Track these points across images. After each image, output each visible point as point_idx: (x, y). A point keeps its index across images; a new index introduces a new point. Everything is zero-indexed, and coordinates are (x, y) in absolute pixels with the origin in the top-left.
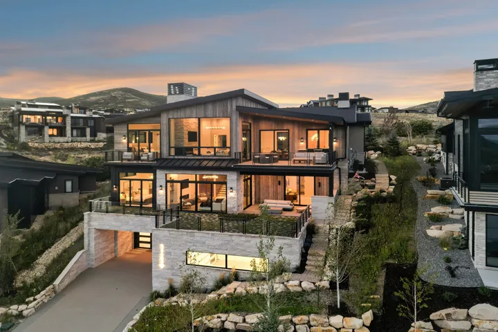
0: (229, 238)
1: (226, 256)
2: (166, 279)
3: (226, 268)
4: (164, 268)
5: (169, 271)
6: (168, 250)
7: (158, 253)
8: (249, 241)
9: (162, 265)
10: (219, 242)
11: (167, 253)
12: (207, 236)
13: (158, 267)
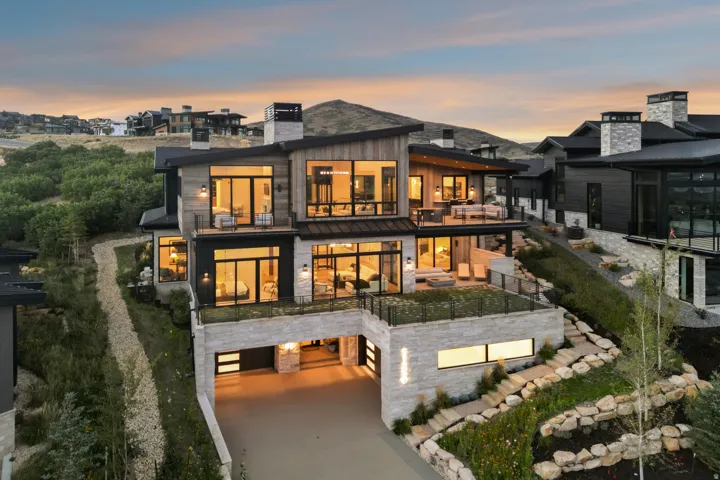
0: (491, 323)
1: (487, 346)
2: (411, 397)
3: (487, 361)
4: (407, 384)
5: (415, 385)
6: (414, 355)
7: (399, 363)
8: (513, 322)
9: (404, 379)
10: (480, 331)
11: (411, 360)
12: (465, 324)
13: (400, 383)
